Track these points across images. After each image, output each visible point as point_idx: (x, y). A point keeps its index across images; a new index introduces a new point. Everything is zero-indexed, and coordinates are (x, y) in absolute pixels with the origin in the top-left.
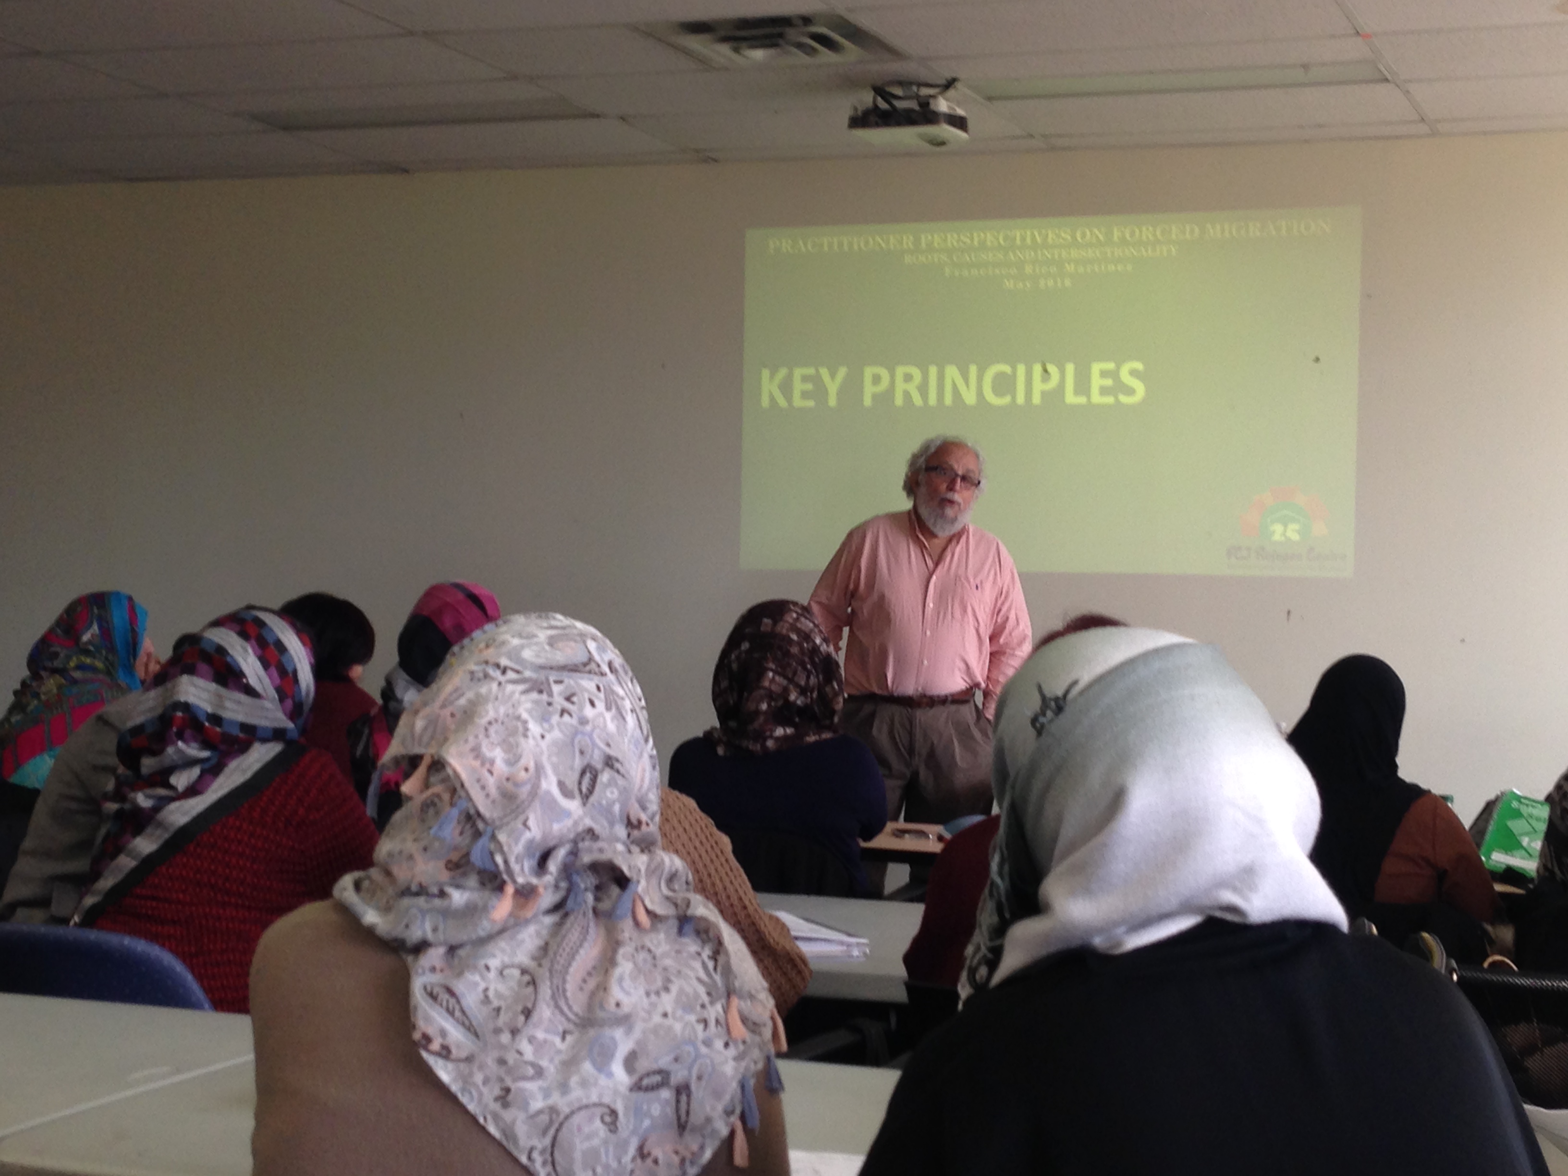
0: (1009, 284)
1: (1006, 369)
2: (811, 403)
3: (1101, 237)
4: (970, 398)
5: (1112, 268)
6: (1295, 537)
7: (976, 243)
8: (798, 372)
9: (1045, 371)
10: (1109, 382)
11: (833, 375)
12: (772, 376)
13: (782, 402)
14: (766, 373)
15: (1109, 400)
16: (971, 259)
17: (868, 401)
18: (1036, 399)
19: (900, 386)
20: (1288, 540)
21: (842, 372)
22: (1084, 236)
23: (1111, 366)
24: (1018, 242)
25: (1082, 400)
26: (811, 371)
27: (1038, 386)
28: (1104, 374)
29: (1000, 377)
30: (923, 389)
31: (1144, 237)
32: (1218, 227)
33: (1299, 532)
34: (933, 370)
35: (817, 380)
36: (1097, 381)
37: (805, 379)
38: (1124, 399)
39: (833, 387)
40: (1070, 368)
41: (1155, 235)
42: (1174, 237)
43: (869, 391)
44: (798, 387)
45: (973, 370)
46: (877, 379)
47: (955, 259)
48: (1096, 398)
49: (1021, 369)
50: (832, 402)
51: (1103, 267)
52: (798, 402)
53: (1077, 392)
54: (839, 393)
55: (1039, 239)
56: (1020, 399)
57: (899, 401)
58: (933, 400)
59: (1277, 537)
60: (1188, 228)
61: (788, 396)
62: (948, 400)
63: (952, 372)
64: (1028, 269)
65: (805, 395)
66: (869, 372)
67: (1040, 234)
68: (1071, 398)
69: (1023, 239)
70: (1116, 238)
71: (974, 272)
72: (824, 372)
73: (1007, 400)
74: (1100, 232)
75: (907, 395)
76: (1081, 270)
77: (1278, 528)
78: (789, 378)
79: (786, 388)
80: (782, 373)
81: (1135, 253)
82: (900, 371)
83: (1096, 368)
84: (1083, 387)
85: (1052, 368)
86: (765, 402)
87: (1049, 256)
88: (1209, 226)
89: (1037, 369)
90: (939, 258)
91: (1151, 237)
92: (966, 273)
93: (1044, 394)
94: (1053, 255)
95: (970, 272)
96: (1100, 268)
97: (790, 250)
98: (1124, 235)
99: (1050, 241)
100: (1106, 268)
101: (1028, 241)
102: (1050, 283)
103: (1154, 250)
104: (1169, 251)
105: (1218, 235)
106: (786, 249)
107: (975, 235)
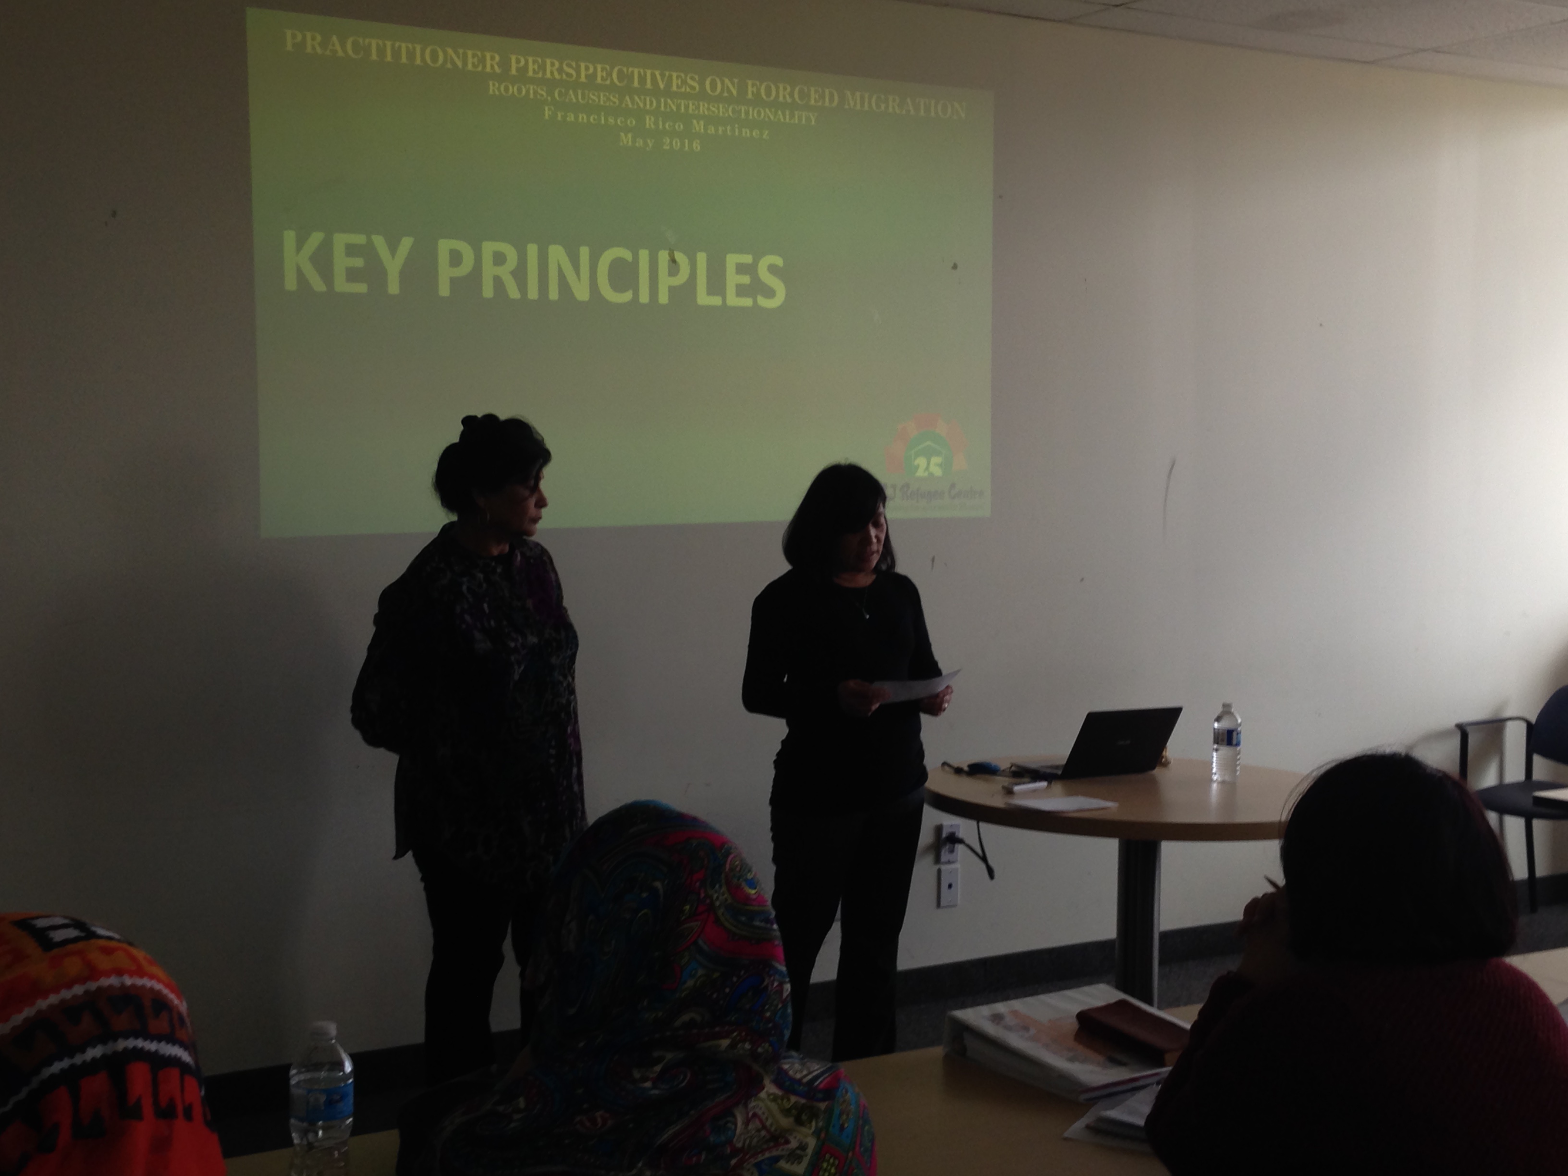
0: (626, 139)
1: (627, 255)
2: (361, 288)
3: (735, 92)
4: (582, 293)
5: (746, 132)
6: (937, 472)
7: (583, 79)
8: (341, 240)
9: (673, 261)
10: (746, 280)
11: (393, 249)
12: (300, 243)
13: (318, 285)
14: (290, 237)
15: (747, 302)
16: (577, 98)
17: (444, 290)
18: (663, 298)
19: (489, 270)
20: (931, 475)
21: (406, 243)
22: (713, 87)
23: (747, 259)
24: (636, 84)
25: (716, 301)
26: (359, 239)
27: (665, 282)
28: (741, 269)
29: (617, 265)
30: (520, 274)
31: (781, 99)
32: (858, 94)
33: (940, 465)
34: (532, 250)
35: (368, 251)
36: (733, 279)
37: (351, 250)
38: (763, 302)
39: (393, 265)
40: (702, 258)
41: (791, 95)
42: (812, 102)
43: (446, 274)
44: (341, 262)
45: (584, 252)
46: (456, 258)
47: (556, 95)
48: (733, 300)
49: (644, 255)
50: (394, 288)
51: (737, 130)
52: (342, 285)
53: (711, 292)
54: (405, 275)
55: (662, 86)
56: (644, 298)
57: (488, 292)
58: (533, 293)
59: (920, 473)
60: (827, 91)
61: (327, 274)
62: (554, 294)
63: (557, 254)
64: (649, 122)
65: (352, 275)
66: (444, 246)
67: (662, 75)
68: (704, 298)
69: (642, 79)
70: (750, 96)
71: (582, 117)
72: (379, 242)
73: (627, 297)
74: (733, 84)
75: (498, 282)
76: (712, 130)
77: (921, 462)
78: (326, 249)
79: (323, 262)
80: (316, 238)
81: (772, 118)
82: (489, 248)
83: (732, 260)
84: (717, 285)
85: (679, 257)
86: (291, 283)
87: (674, 108)
88: (848, 93)
89: (663, 257)
90: (535, 92)
91: (789, 100)
92: (571, 117)
93: (672, 290)
94: (679, 107)
95: (576, 118)
96: (733, 130)
97: (319, 50)
98: (758, 90)
99: (674, 88)
100: (740, 132)
101: (649, 85)
102: (677, 144)
103: (792, 116)
104: (808, 119)
105: (858, 107)
106: (313, 48)
107: (583, 65)
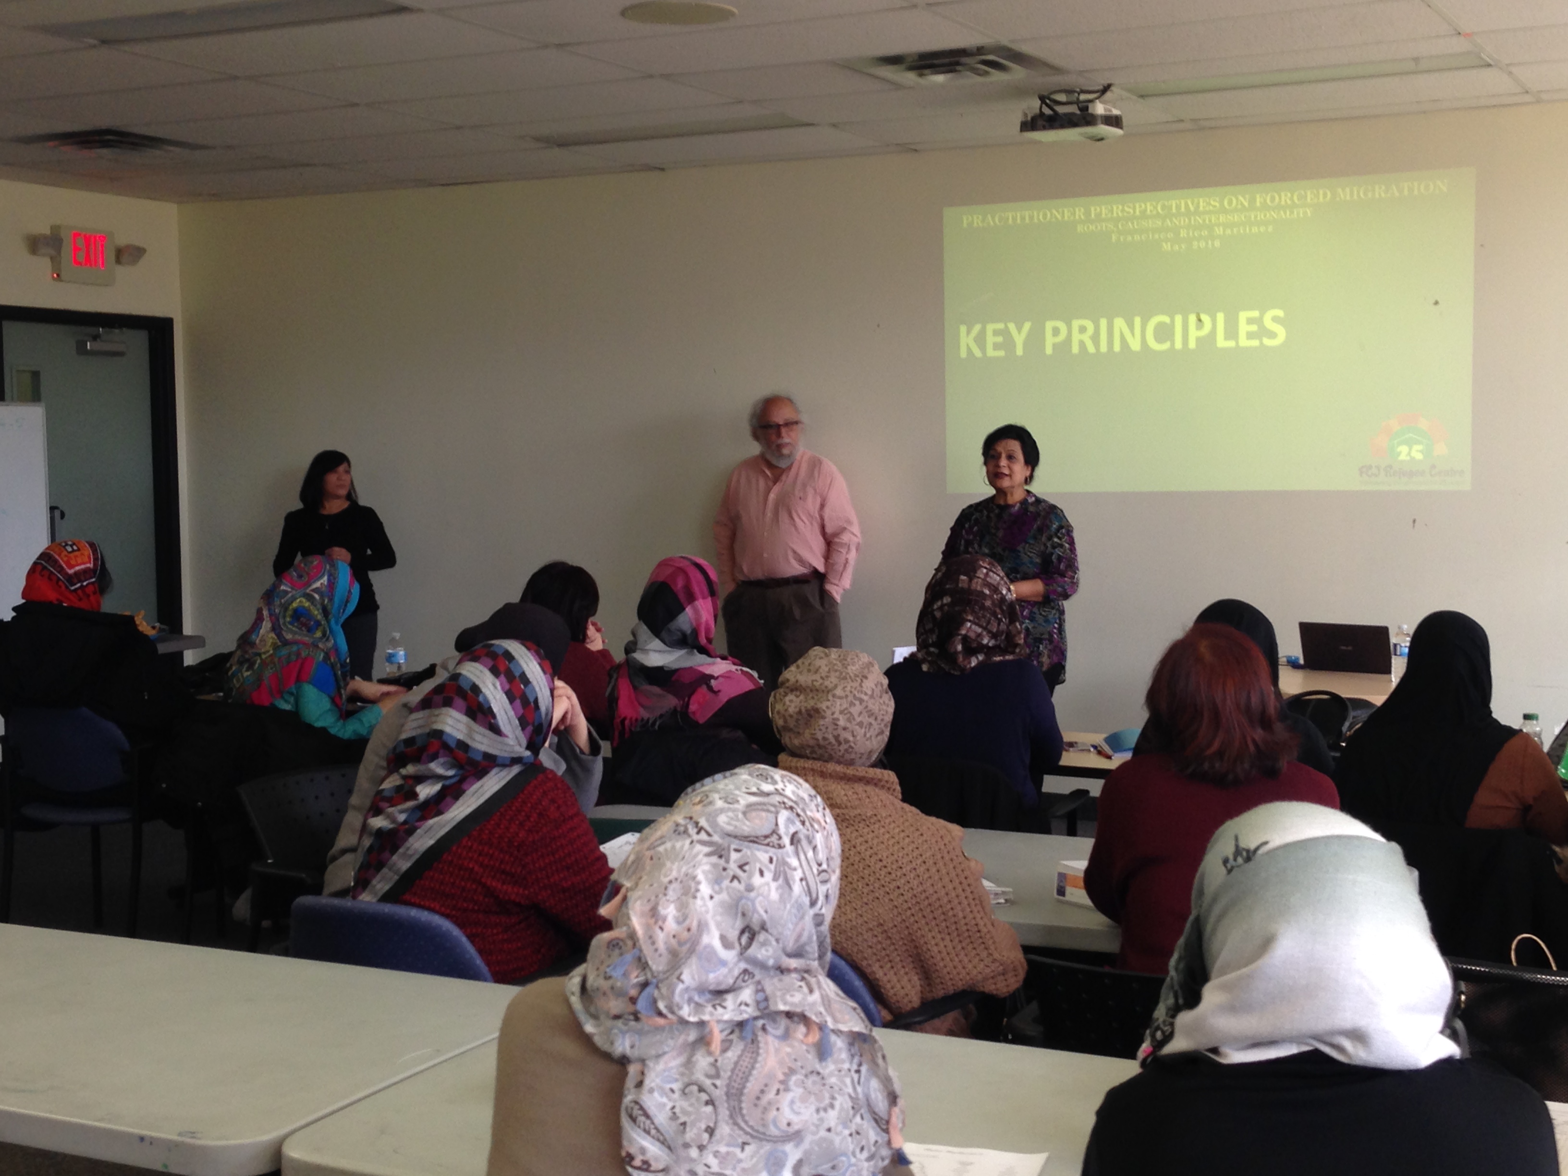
0: (1167, 247)
1: (1166, 319)
2: (1001, 353)
3: (1246, 204)
4: (1135, 345)
5: (1255, 230)
6: (1419, 456)
7: (1138, 213)
8: (990, 328)
9: (1200, 320)
10: (1254, 328)
11: (1019, 329)
12: (968, 331)
13: (978, 353)
14: (963, 329)
15: (1255, 343)
16: (1134, 226)
17: (1049, 351)
18: (1192, 345)
19: (1076, 337)
20: (1413, 459)
21: (1027, 326)
22: (1230, 203)
23: (1255, 314)
24: (1174, 210)
25: (1231, 344)
26: (1000, 326)
27: (1194, 334)
28: (1250, 321)
29: (1160, 327)
30: (1095, 338)
31: (1283, 203)
32: (1348, 190)
33: (1421, 451)
34: (1103, 323)
35: (1006, 333)
36: (1244, 328)
37: (996, 333)
38: (1267, 342)
39: (1019, 339)
40: (1220, 317)
41: (1292, 199)
42: (1309, 199)
43: (1050, 341)
44: (991, 339)
45: (1137, 321)
46: (1056, 332)
47: (1120, 226)
48: (1244, 342)
49: (1178, 319)
50: (1019, 352)
51: (1248, 229)
52: (991, 353)
53: (1226, 338)
54: (1026, 344)
55: (1192, 208)
56: (1178, 345)
57: (1075, 349)
58: (1104, 348)
59: (1403, 457)
60: (1321, 192)
61: (983, 348)
62: (1117, 348)
63: (1119, 323)
64: (1183, 233)
65: (996, 347)
66: (1049, 325)
67: (1192, 202)
68: (1222, 342)
69: (1178, 207)
70: (1258, 204)
71: (1137, 237)
72: (1012, 326)
73: (1166, 346)
74: (1245, 199)
75: (1082, 344)
76: (1228, 232)
77: (1403, 449)
78: (983, 332)
79: (981, 340)
80: (977, 328)
81: (1275, 216)
82: (1076, 324)
83: (1243, 316)
84: (1232, 332)
85: (1205, 318)
86: (963, 354)
87: (1201, 221)
88: (1340, 190)
89: (1192, 318)
90: (1106, 227)
91: (1289, 202)
92: (1129, 238)
93: (1198, 340)
94: (1204, 221)
95: (1133, 238)
96: (1245, 230)
97: (981, 225)
98: (1265, 200)
99: (1201, 208)
100: (1250, 230)
101: (1183, 209)
102: (1202, 244)
103: (1292, 213)
104: (1305, 213)
105: (1348, 198)
106: (978, 223)
107: (1137, 206)
